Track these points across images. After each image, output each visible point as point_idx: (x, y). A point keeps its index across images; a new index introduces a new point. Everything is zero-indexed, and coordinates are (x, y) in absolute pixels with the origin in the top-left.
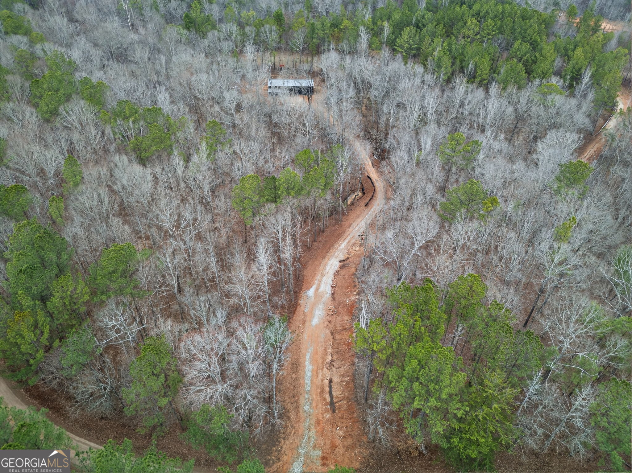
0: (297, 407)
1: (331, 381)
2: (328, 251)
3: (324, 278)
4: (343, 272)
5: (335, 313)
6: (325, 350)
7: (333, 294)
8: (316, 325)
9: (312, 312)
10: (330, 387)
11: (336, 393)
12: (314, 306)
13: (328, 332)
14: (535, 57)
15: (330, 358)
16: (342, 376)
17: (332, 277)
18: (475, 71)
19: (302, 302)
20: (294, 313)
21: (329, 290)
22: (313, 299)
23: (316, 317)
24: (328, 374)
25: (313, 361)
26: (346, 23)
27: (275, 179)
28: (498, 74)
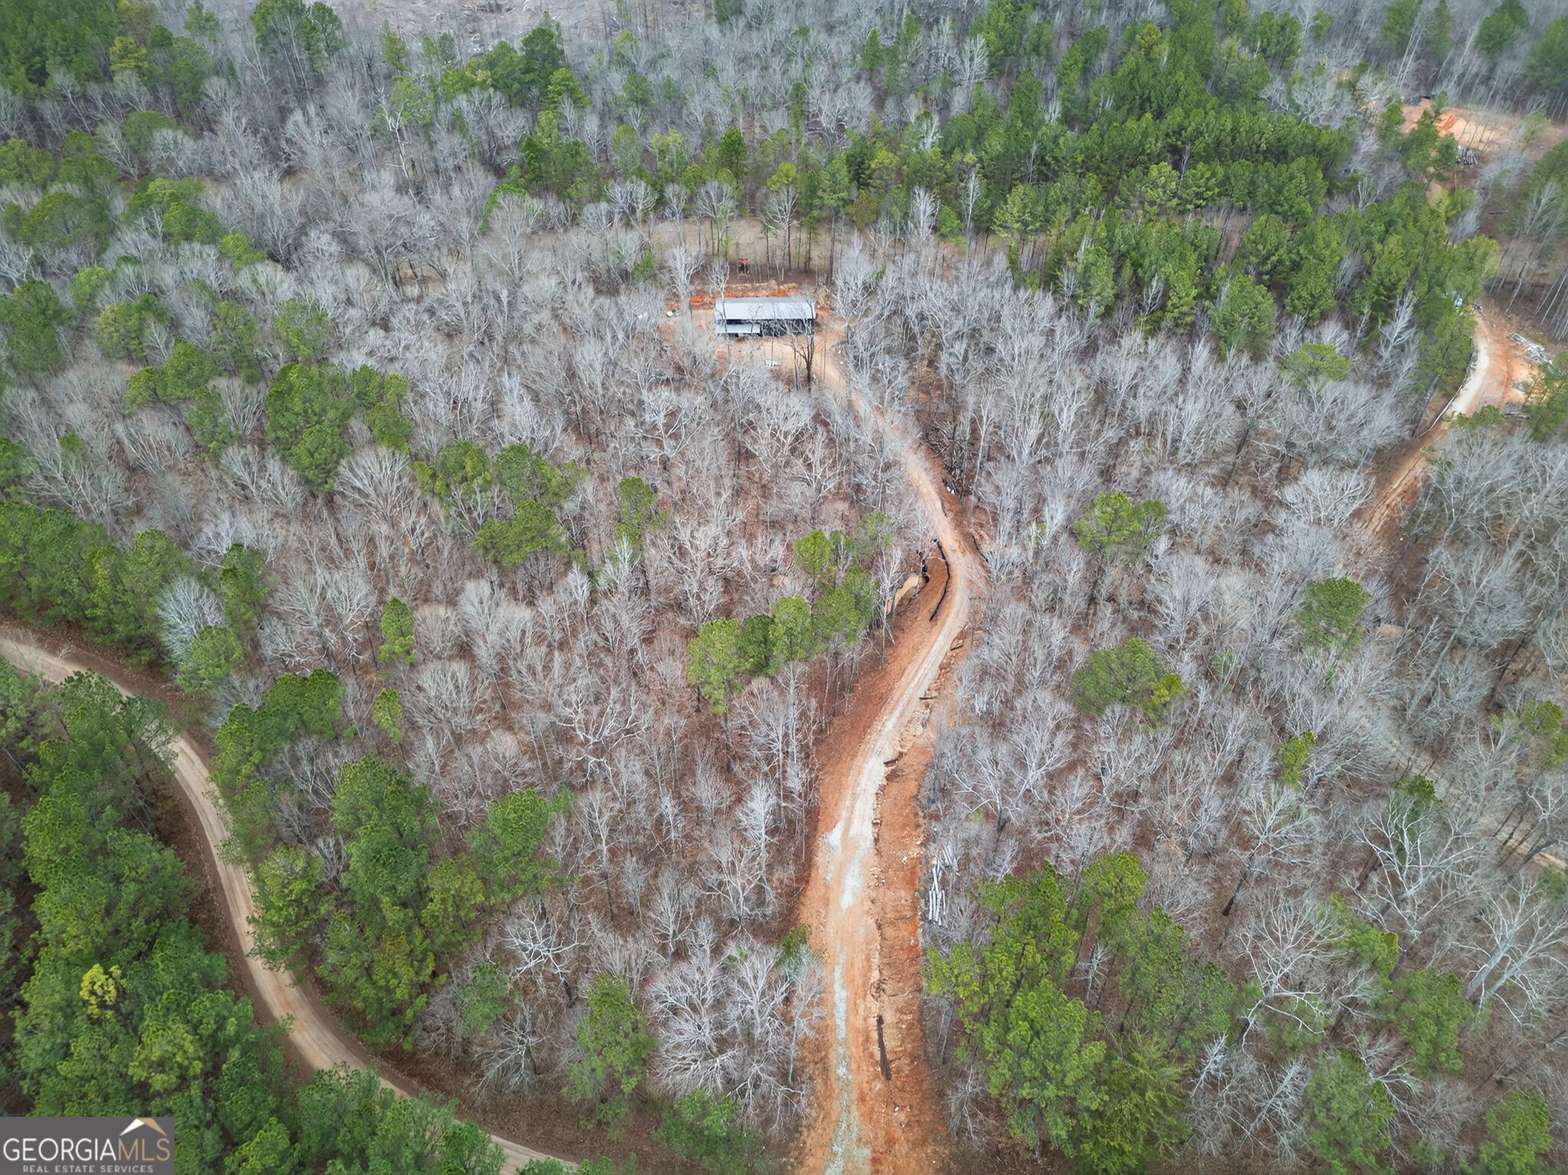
0: (826, 1070)
1: (880, 1021)
2: (861, 739)
3: (859, 805)
4: (894, 789)
5: (882, 882)
6: (868, 959)
7: (876, 841)
8: (849, 909)
9: (839, 881)
10: (881, 1035)
11: (889, 1044)
12: (842, 865)
13: (871, 922)
14: (1298, 253)
15: (875, 976)
16: (900, 1011)
17: (872, 799)
18: (1165, 296)
19: (820, 859)
20: (807, 882)
21: (869, 832)
22: (839, 853)
23: (847, 892)
24: (875, 1007)
25: (848, 982)
26: (883, 157)
27: (767, 622)
28: (1213, 298)
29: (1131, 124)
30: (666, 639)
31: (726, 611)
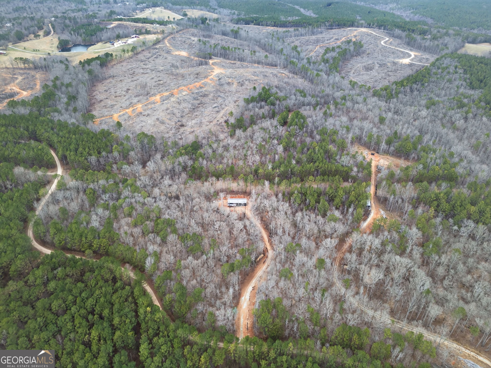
2: (249, 283)
3: (247, 293)
4: (253, 291)
5: (250, 305)
7: (250, 299)
8: (244, 308)
10: (247, 325)
11: (249, 326)
12: (244, 303)
13: (248, 310)
15: (247, 317)
16: (250, 322)
17: (250, 293)
18: (310, 203)
21: (248, 298)
22: (244, 300)
23: (244, 306)
24: (247, 321)
25: (243, 318)
26: (261, 171)
27: (233, 264)
28: (319, 203)
29: (308, 165)
30: (218, 266)
31: (227, 261)
